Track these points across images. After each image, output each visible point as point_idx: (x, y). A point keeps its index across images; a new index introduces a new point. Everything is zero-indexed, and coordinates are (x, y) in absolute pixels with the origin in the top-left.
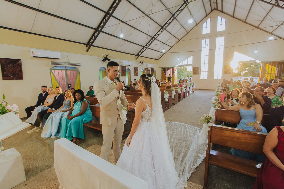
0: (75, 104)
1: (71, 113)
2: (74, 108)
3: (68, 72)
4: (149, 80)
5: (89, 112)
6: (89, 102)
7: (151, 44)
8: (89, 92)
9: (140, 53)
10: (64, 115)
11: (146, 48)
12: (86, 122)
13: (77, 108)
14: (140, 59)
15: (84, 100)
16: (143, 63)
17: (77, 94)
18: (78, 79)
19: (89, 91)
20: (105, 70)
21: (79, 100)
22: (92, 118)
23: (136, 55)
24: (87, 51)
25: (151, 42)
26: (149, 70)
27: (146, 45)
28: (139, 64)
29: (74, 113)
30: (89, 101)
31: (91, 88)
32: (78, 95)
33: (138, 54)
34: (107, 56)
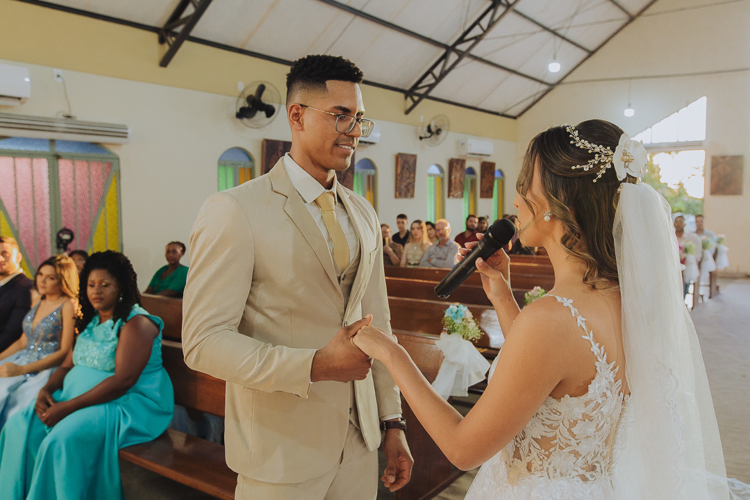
0: (81, 330)
1: (55, 385)
2: (77, 355)
3: (64, 166)
4: (597, 167)
5: (156, 383)
6: (158, 326)
7: (485, 32)
8: (161, 275)
9: (430, 80)
10: (18, 395)
11: (461, 55)
12: (136, 440)
13: (93, 358)
14: (427, 112)
15: (133, 314)
16: (443, 134)
17: (94, 276)
18: (110, 207)
19: (164, 269)
20: (249, 164)
21: (105, 309)
22: (173, 420)
23: (409, 93)
24: (165, 62)
25: (485, 22)
26: (471, 171)
27: (461, 40)
28: (421, 138)
29: (77, 384)
30: (158, 319)
31: (174, 251)
32: (100, 283)
33: (416, 86)
34: (262, 89)
